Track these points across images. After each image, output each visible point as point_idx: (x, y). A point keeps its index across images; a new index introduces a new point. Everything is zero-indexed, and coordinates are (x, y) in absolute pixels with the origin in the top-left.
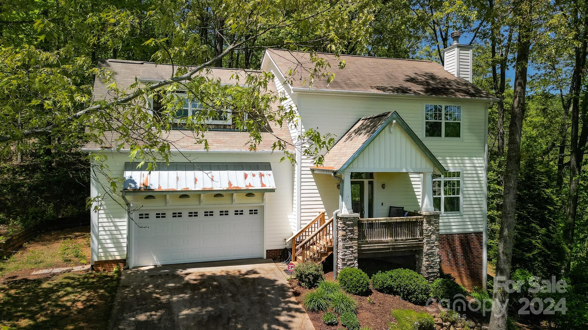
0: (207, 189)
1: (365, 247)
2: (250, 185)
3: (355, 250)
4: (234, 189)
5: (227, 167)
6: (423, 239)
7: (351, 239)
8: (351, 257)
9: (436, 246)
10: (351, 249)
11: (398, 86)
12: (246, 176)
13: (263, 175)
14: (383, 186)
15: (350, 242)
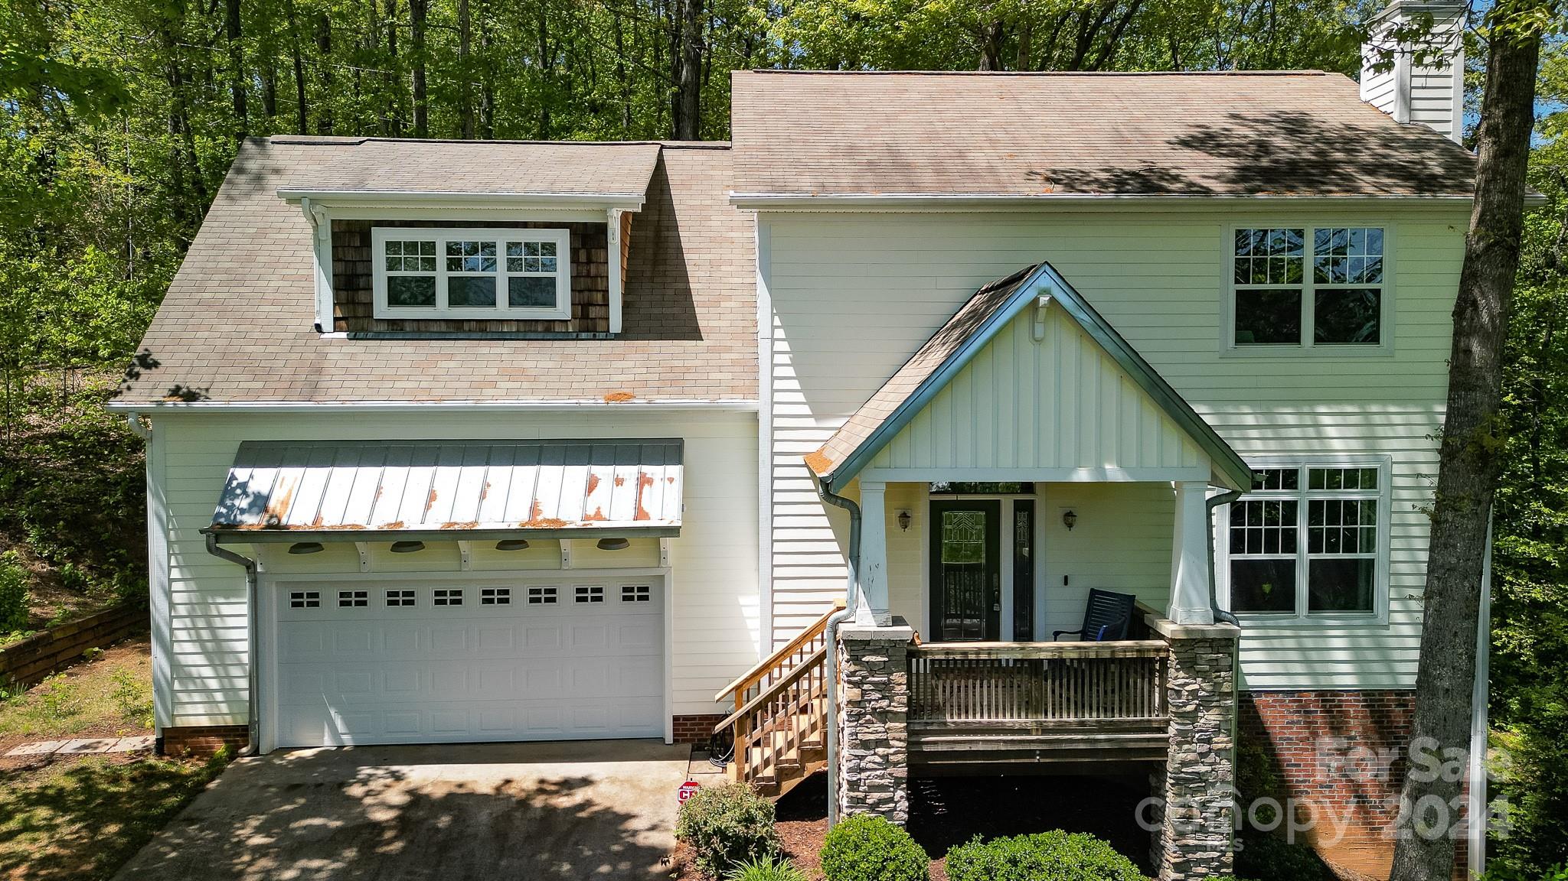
0: (457, 527)
1: (935, 743)
2: (598, 516)
3: (895, 753)
4: (544, 526)
5: (540, 455)
6: (1168, 722)
7: (884, 715)
8: (882, 777)
9: (1218, 752)
10: (880, 750)
11: (1136, 167)
12: (592, 485)
13: (650, 482)
14: (1069, 519)
15: (879, 726)
